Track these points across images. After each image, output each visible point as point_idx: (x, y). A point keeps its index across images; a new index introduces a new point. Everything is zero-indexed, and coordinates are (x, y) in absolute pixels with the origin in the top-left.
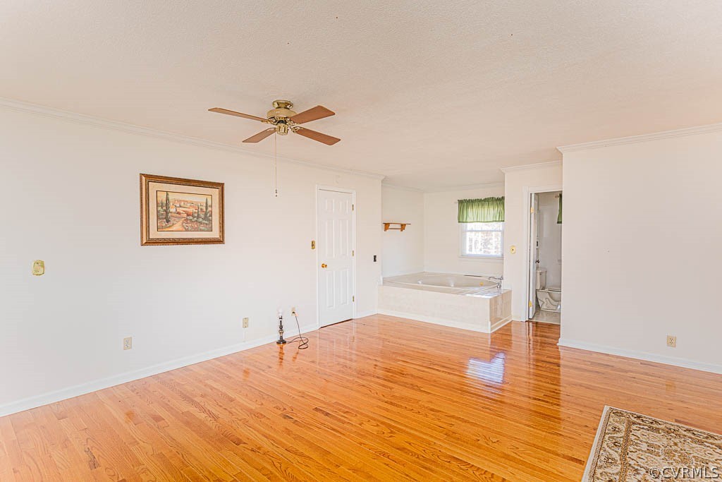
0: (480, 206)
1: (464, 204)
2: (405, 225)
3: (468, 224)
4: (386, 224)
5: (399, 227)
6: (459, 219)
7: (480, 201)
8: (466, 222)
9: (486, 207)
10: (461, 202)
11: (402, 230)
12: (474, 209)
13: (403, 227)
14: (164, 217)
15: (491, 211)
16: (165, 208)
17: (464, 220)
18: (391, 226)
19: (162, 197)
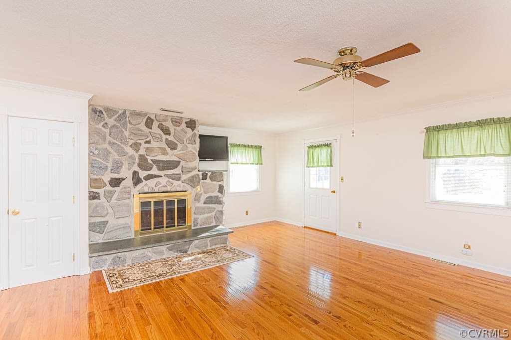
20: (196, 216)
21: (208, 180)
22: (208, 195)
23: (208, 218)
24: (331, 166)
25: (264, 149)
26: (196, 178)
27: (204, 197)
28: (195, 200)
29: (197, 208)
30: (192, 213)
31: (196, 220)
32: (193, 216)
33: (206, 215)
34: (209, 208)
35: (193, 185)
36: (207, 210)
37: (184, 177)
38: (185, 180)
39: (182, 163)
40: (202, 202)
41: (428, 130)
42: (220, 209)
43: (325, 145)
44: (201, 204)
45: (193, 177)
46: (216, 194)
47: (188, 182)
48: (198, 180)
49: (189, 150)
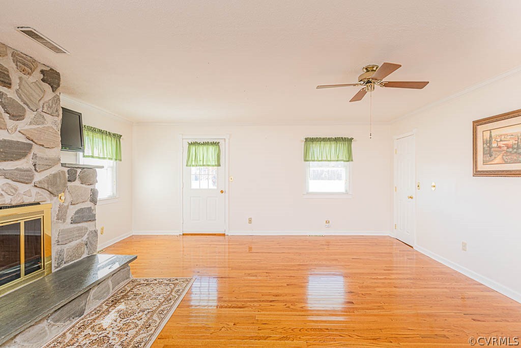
14: (488, 152)
16: (488, 145)
19: (487, 135)
20: (59, 247)
21: (77, 183)
22: (78, 207)
23: (78, 247)
24: (219, 165)
25: (123, 139)
26: (60, 178)
27: (72, 211)
28: (58, 219)
29: (62, 232)
30: (53, 242)
31: (60, 254)
32: (55, 249)
33: (74, 243)
34: (80, 229)
35: (54, 191)
36: (76, 234)
37: (38, 177)
38: (40, 182)
39: (35, 149)
40: (69, 220)
41: (306, 139)
42: (93, 229)
43: (213, 144)
44: (68, 225)
45: (55, 176)
46: (88, 204)
47: (46, 186)
48: (63, 182)
49: (48, 125)
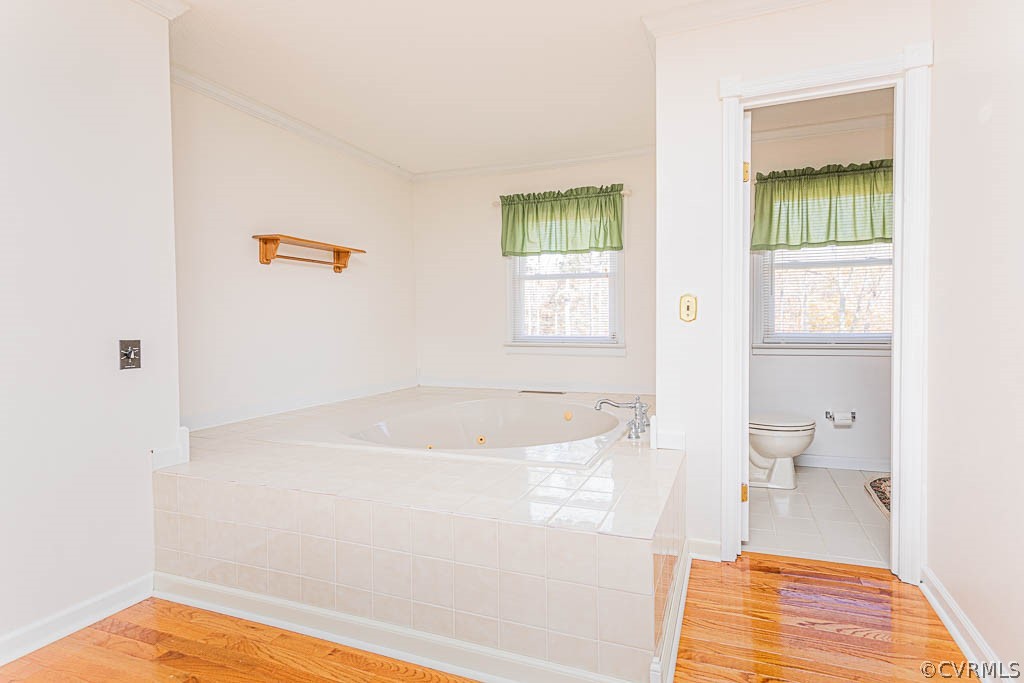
0: (557, 213)
1: (519, 206)
2: (347, 253)
3: (529, 258)
4: (266, 241)
5: (329, 257)
6: (503, 246)
7: (555, 197)
8: (523, 254)
9: (572, 212)
10: (508, 202)
11: (338, 269)
12: (542, 223)
13: (340, 256)
15: (585, 225)
17: (518, 250)
18: (283, 249)
